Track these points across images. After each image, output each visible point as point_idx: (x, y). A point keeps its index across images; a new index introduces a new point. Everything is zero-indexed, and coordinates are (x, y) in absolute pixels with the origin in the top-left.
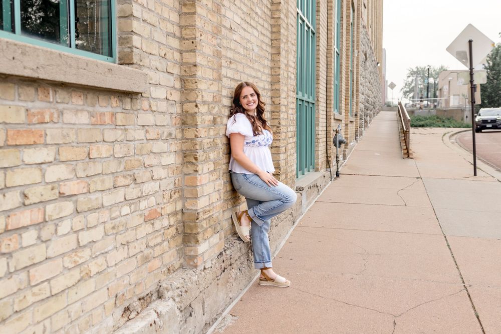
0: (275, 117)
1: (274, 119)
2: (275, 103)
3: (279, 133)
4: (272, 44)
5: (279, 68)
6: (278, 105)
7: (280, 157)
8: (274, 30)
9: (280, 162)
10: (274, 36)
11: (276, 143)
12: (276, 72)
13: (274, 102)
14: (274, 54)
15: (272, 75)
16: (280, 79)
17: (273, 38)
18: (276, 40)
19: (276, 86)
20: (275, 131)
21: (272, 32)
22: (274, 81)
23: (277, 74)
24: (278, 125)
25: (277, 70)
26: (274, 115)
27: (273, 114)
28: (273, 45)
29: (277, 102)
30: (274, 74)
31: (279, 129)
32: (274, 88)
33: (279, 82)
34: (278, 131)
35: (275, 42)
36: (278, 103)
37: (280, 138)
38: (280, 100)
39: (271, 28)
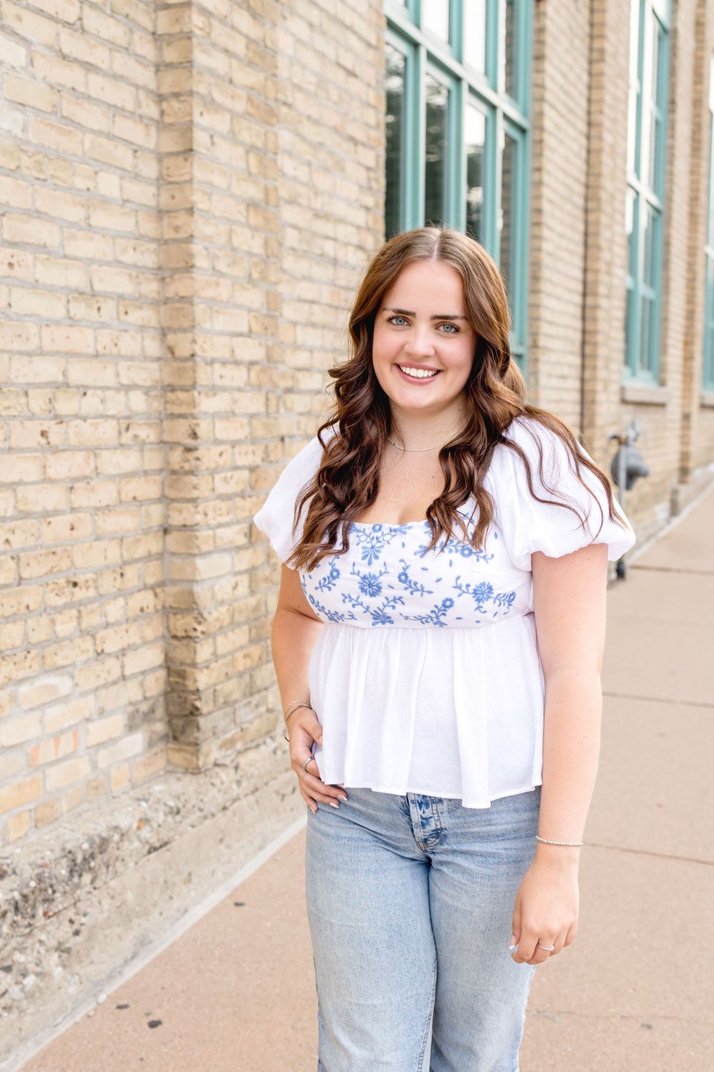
0: (176, 410)
1: (173, 416)
2: (178, 353)
3: (191, 473)
4: (162, 113)
5: (191, 211)
6: (185, 360)
7: (195, 569)
8: (170, 55)
9: (197, 589)
10: (169, 82)
11: (180, 511)
12: (177, 229)
13: (171, 350)
14: (170, 154)
15: (162, 242)
16: (191, 255)
17: (165, 90)
18: (177, 95)
19: (179, 287)
20: (177, 467)
21: (161, 67)
22: (171, 265)
23: (182, 235)
24: (190, 442)
25: (181, 219)
26: (173, 403)
27: (171, 396)
28: (167, 120)
29: (183, 351)
30: (170, 234)
31: (191, 456)
32: (170, 293)
33: (189, 268)
34: (187, 466)
35: (175, 104)
36: (187, 353)
37: (195, 494)
38: (194, 341)
39: (160, 49)
